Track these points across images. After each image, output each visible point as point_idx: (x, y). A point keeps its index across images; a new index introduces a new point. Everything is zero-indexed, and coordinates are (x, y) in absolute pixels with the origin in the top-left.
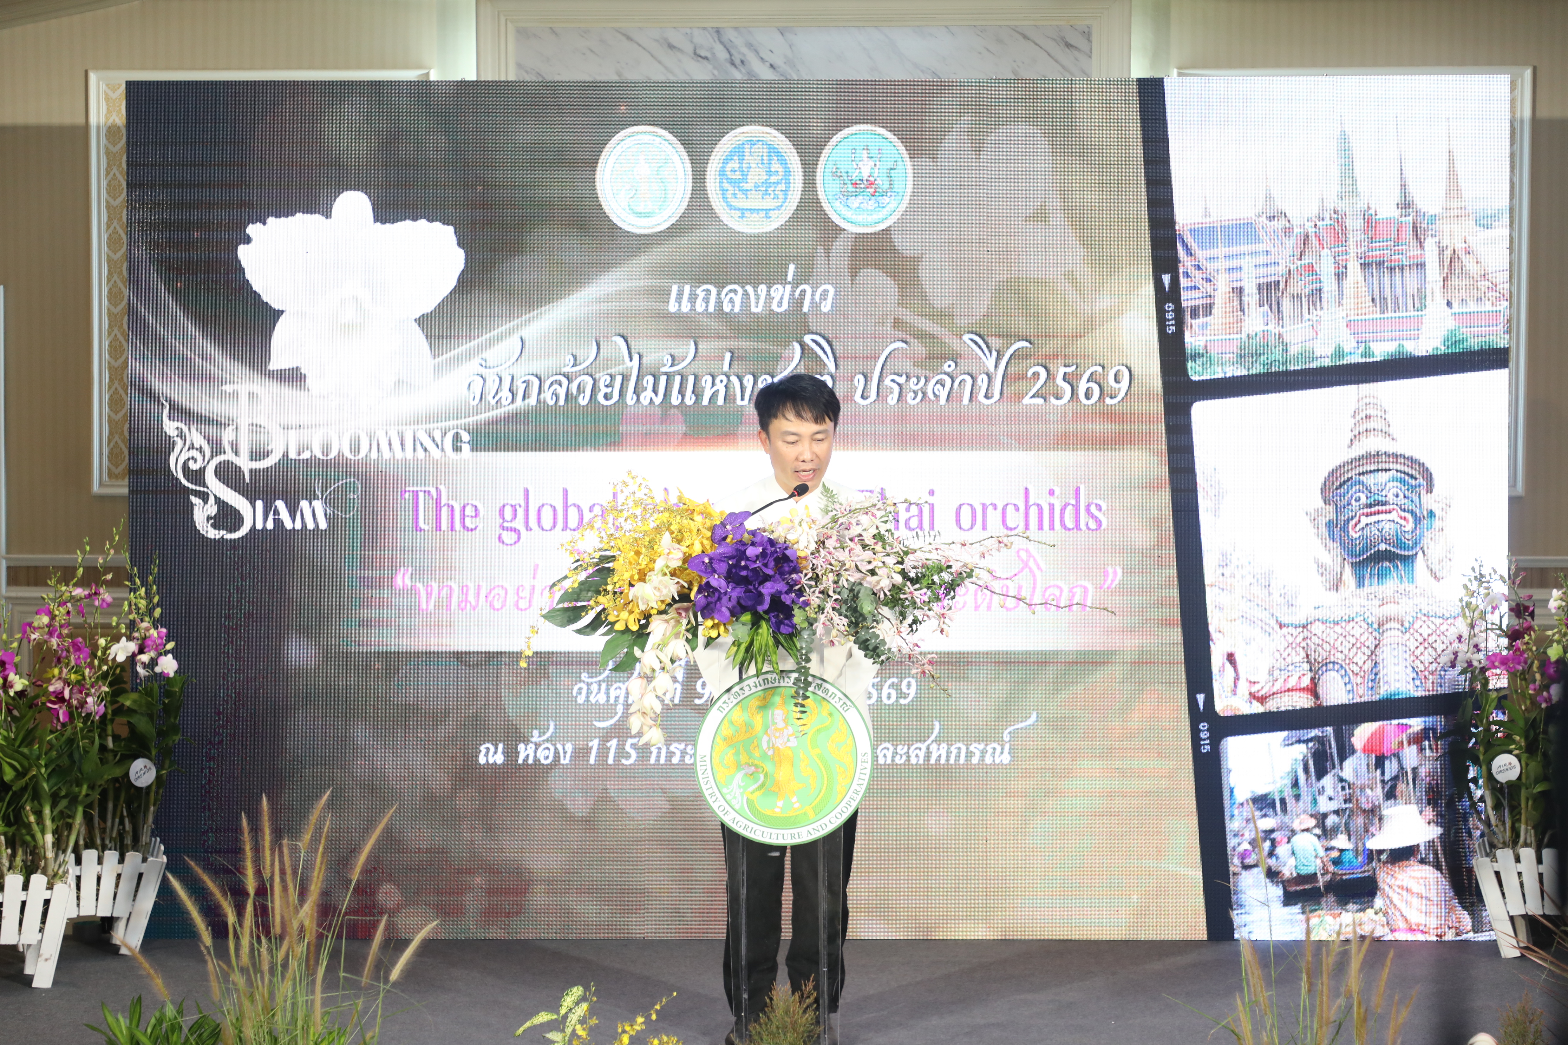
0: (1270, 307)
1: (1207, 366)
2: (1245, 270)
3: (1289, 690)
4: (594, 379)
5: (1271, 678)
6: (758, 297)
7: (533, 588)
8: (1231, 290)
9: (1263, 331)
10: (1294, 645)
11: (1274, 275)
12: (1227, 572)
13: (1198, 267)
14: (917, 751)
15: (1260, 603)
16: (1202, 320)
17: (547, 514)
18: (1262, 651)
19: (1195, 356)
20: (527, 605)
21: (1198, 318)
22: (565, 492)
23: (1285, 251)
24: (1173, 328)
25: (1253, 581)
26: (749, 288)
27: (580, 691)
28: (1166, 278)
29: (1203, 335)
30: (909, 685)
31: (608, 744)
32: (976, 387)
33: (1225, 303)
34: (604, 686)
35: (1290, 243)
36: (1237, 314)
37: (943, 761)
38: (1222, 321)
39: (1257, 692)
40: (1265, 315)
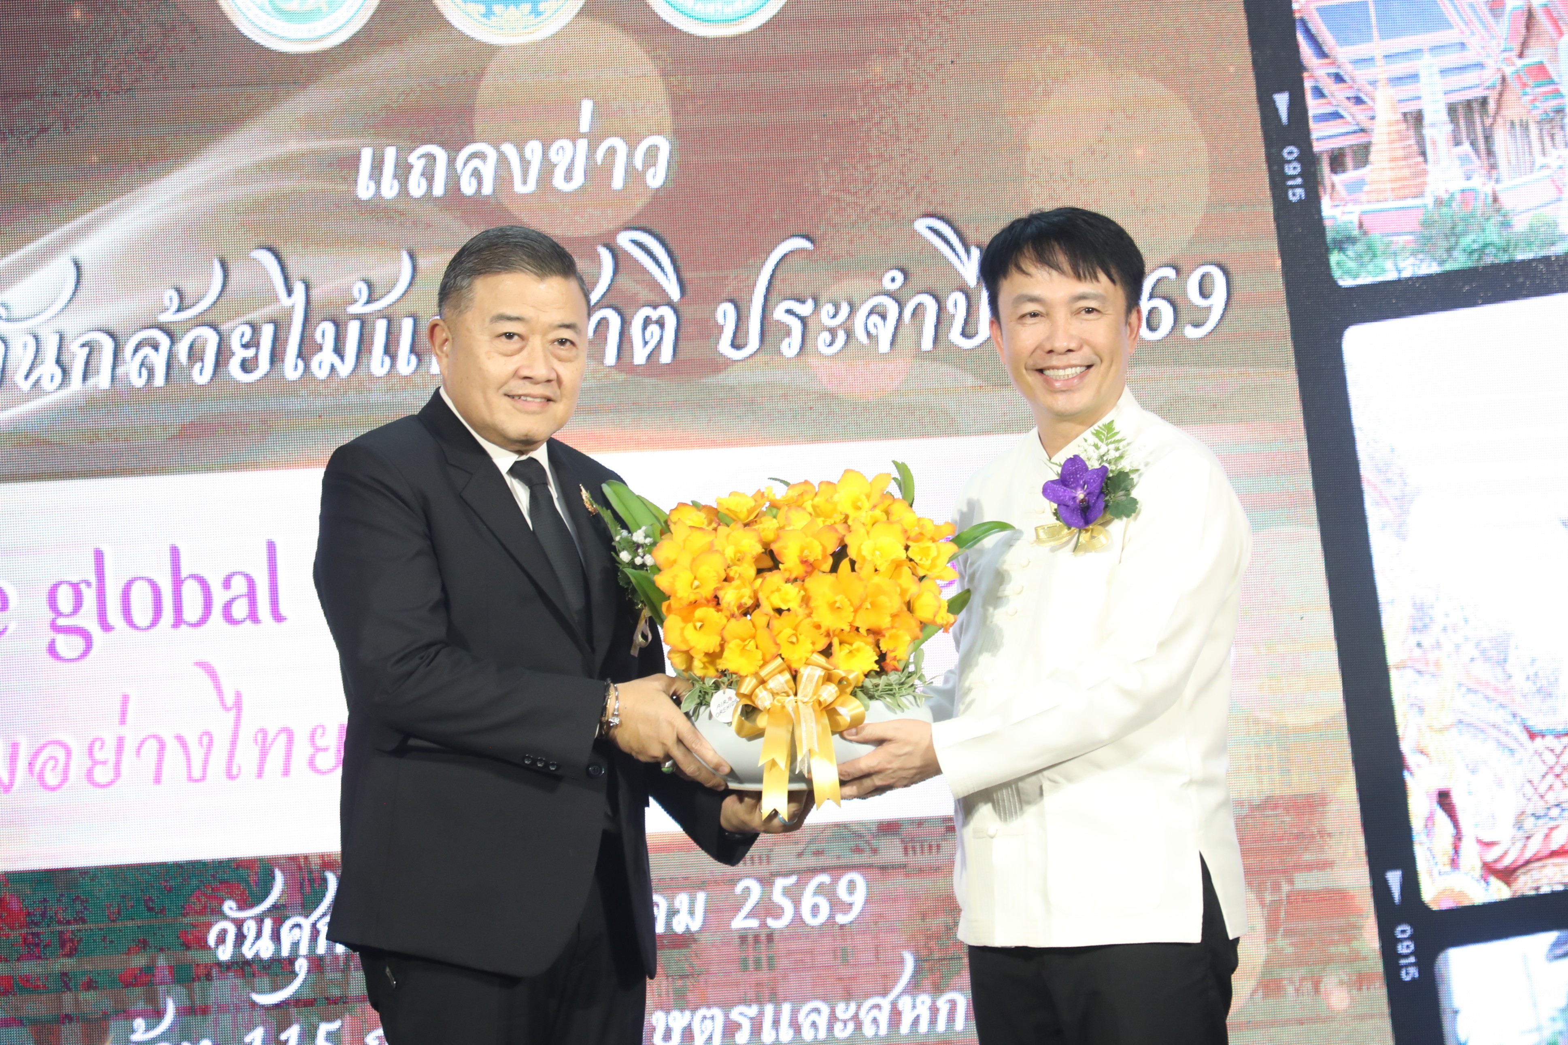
0: (1473, 144)
1: (1366, 259)
2: (1423, 79)
3: (1554, 854)
4: (219, 333)
5: (1521, 834)
6: (525, 164)
7: (120, 742)
8: (1399, 117)
9: (1463, 191)
10: (1558, 770)
11: (1477, 86)
12: (1427, 640)
13: (1339, 78)
14: (875, 1013)
15: (1490, 693)
16: (1351, 175)
17: (141, 597)
18: (1500, 783)
19: (1344, 242)
20: (110, 776)
21: (1344, 171)
22: (175, 553)
23: (1494, 43)
24: (1300, 193)
25: (1476, 654)
26: (509, 149)
27: (221, 939)
28: (1282, 101)
29: (1356, 202)
30: (852, 887)
31: (283, 1037)
32: (944, 316)
33: (1392, 142)
34: (268, 924)
35: (1503, 27)
36: (1412, 161)
37: (923, 1027)
38: (1388, 174)
39: (1496, 861)
40: (1464, 159)
